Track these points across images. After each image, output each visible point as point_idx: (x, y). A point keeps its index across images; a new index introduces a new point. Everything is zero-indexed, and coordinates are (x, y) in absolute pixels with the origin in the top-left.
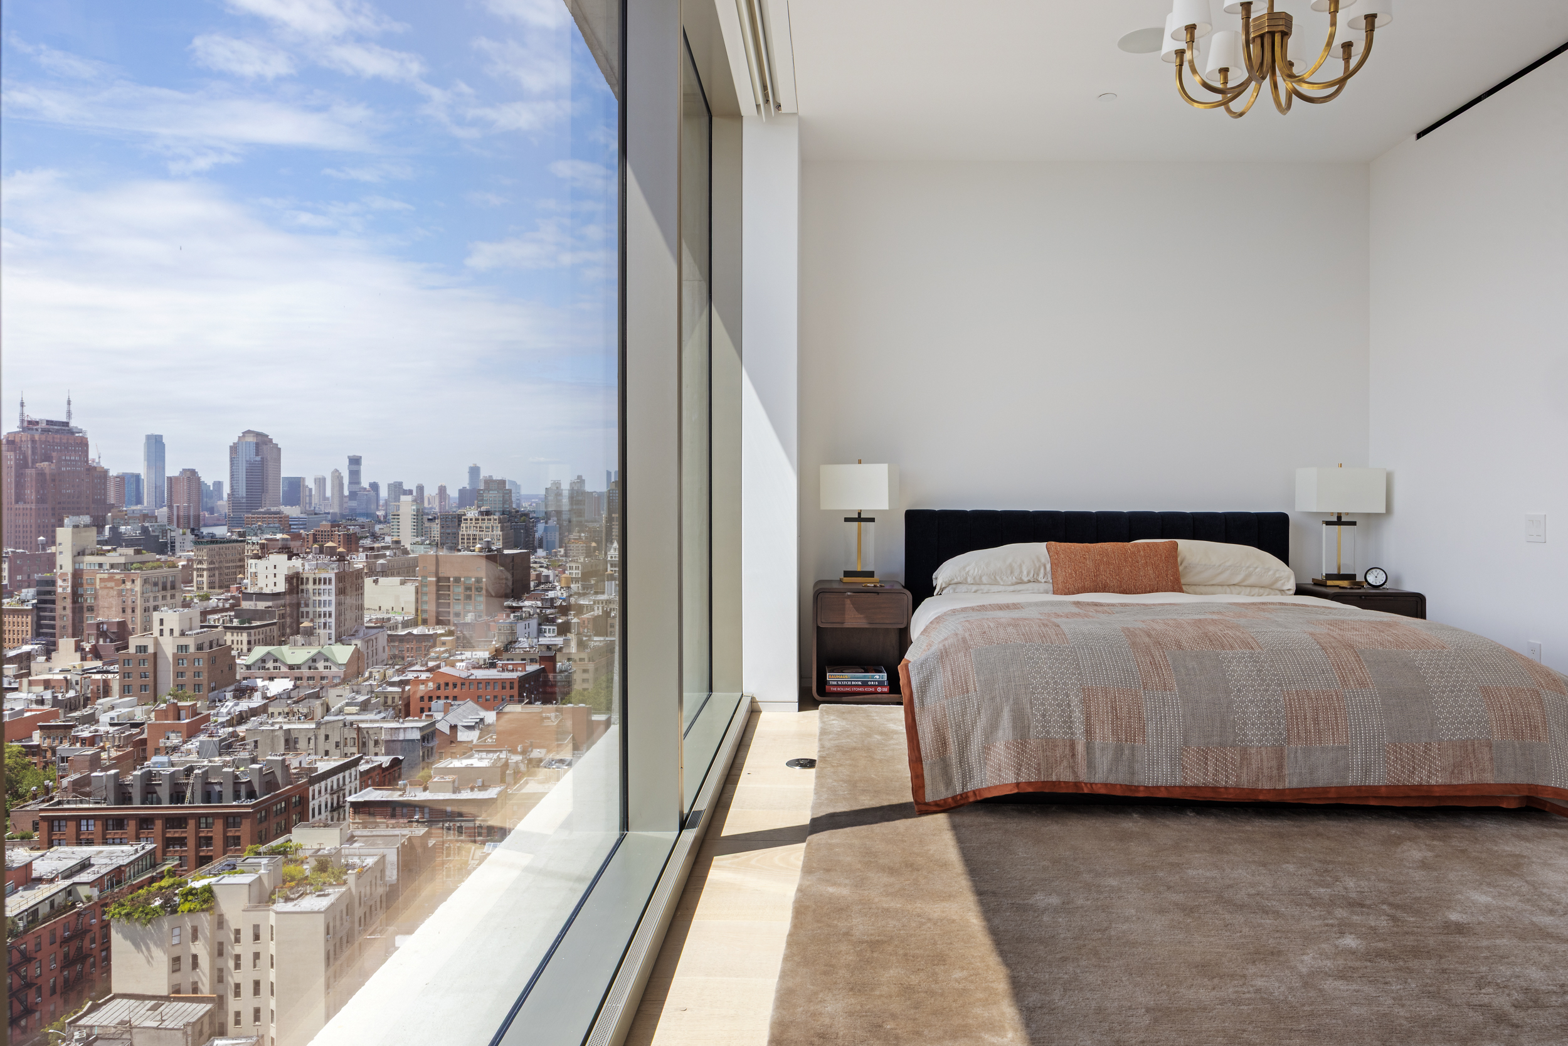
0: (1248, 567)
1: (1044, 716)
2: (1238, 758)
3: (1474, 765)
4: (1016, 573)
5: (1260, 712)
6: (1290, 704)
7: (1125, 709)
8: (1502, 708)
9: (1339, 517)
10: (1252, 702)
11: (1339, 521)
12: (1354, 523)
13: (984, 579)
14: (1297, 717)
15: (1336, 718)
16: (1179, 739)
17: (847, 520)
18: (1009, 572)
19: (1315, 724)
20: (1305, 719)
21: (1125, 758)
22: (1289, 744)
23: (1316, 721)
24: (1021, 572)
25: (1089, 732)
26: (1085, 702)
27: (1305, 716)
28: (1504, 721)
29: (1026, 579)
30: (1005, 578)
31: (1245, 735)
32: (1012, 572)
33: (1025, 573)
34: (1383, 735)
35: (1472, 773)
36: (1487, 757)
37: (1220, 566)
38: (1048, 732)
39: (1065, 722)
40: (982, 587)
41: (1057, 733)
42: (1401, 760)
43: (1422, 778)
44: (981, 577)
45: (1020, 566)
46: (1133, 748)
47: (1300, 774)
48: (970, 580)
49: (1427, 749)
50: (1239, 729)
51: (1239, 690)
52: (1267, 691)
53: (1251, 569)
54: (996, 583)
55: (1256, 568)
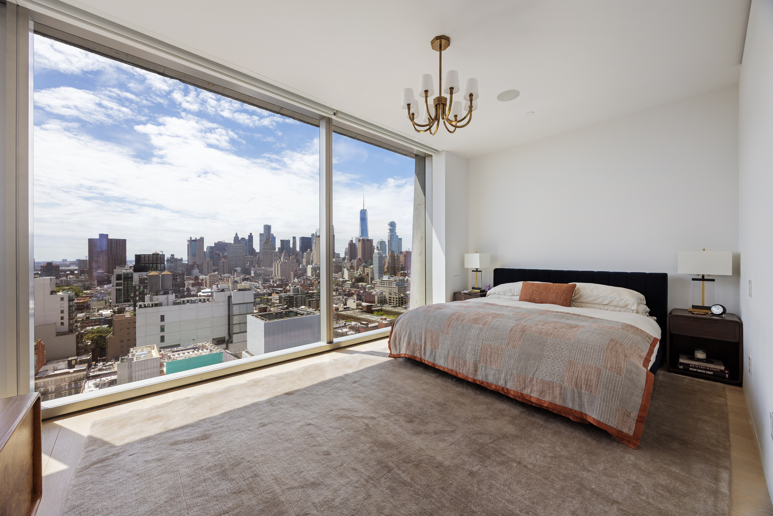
0: (611, 298)
1: (415, 335)
2: (463, 363)
3: (551, 394)
4: (512, 292)
5: (472, 349)
6: (483, 349)
7: (434, 338)
8: (574, 372)
9: (703, 276)
10: (470, 344)
11: (703, 279)
12: (713, 280)
13: (501, 293)
14: (484, 353)
15: (498, 357)
16: (446, 352)
17: (473, 271)
18: (510, 291)
19: (490, 358)
20: (487, 355)
21: (433, 354)
22: (480, 363)
23: (490, 356)
24: (514, 292)
25: (425, 343)
26: (425, 333)
27: (487, 354)
28: (572, 378)
29: (515, 294)
30: (508, 293)
31: (466, 356)
32: (511, 292)
33: (515, 292)
34: (514, 369)
35: (549, 397)
36: (558, 392)
37: (597, 296)
38: (415, 341)
39: (420, 338)
40: (501, 296)
41: (418, 342)
42: (519, 381)
43: (528, 392)
44: (500, 292)
45: (514, 290)
46: (435, 352)
47: (482, 375)
48: (496, 293)
49: (531, 381)
50: (464, 353)
51: (469, 339)
52: (477, 341)
53: (613, 298)
54: (505, 295)
55: (616, 298)
